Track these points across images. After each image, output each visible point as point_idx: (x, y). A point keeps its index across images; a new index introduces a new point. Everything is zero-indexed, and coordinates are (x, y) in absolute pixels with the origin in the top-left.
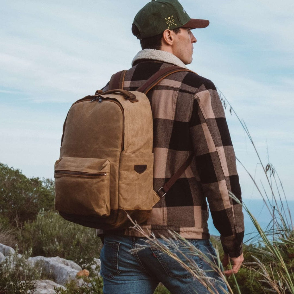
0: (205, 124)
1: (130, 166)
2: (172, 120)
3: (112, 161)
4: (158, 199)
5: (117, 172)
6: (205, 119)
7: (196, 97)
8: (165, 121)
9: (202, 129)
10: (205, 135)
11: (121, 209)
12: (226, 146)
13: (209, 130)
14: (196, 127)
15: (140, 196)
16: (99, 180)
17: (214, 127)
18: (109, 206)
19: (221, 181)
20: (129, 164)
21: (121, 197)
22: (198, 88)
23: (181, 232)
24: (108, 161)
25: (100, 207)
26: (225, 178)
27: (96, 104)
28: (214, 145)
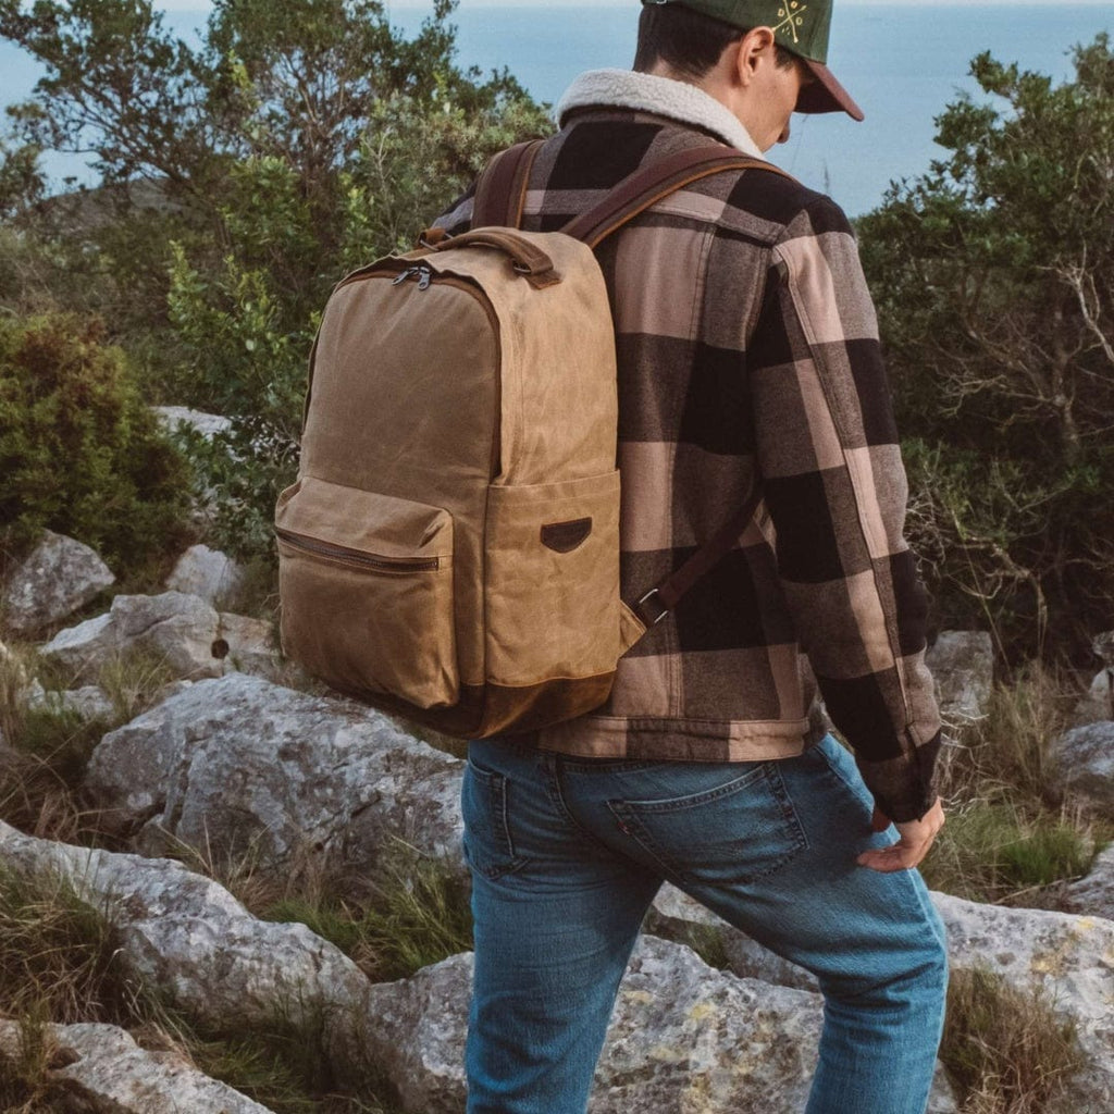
1: (525, 531)
2: (689, 341)
3: (461, 514)
4: (637, 630)
5: (478, 553)
6: (808, 347)
7: (777, 259)
8: (663, 343)
9: (797, 383)
10: (806, 402)
11: (496, 683)
12: (877, 447)
13: (822, 386)
14: (774, 372)
15: (569, 632)
16: (411, 583)
17: (839, 374)
18: (451, 673)
19: (859, 576)
20: (520, 523)
21: (495, 643)
22: (786, 224)
23: (734, 739)
24: (445, 513)
25: (421, 678)
26: (872, 564)
27: (410, 289)
28: (838, 444)
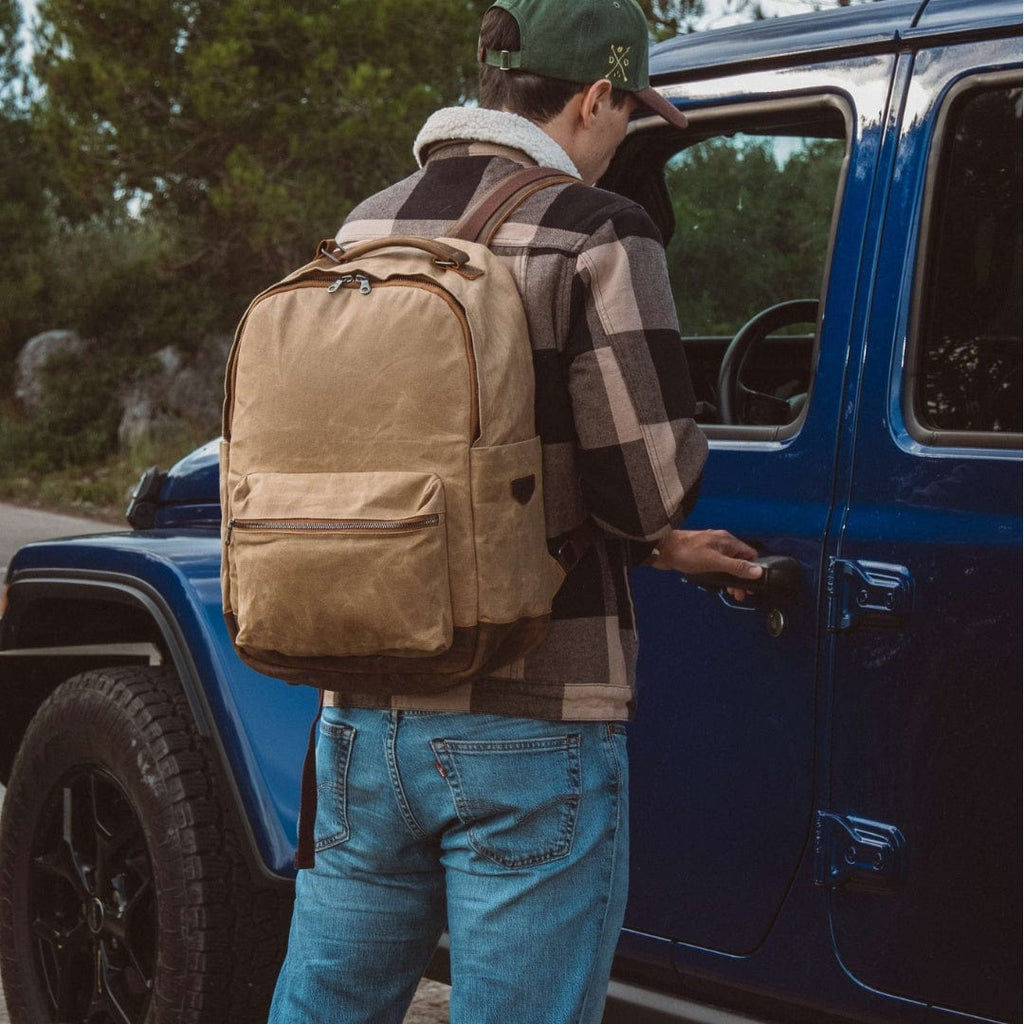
0: (608, 350)
1: (500, 486)
3: (448, 476)
4: (560, 575)
5: (467, 508)
11: (489, 622)
18: (449, 618)
20: (498, 479)
21: (485, 586)
22: (591, 235)
23: (569, 700)
24: (435, 477)
25: (429, 624)
27: (350, 294)
